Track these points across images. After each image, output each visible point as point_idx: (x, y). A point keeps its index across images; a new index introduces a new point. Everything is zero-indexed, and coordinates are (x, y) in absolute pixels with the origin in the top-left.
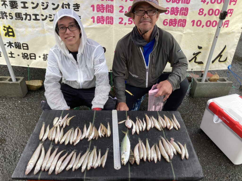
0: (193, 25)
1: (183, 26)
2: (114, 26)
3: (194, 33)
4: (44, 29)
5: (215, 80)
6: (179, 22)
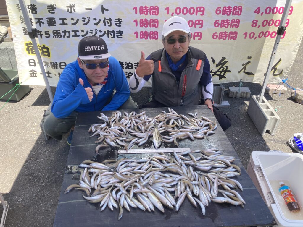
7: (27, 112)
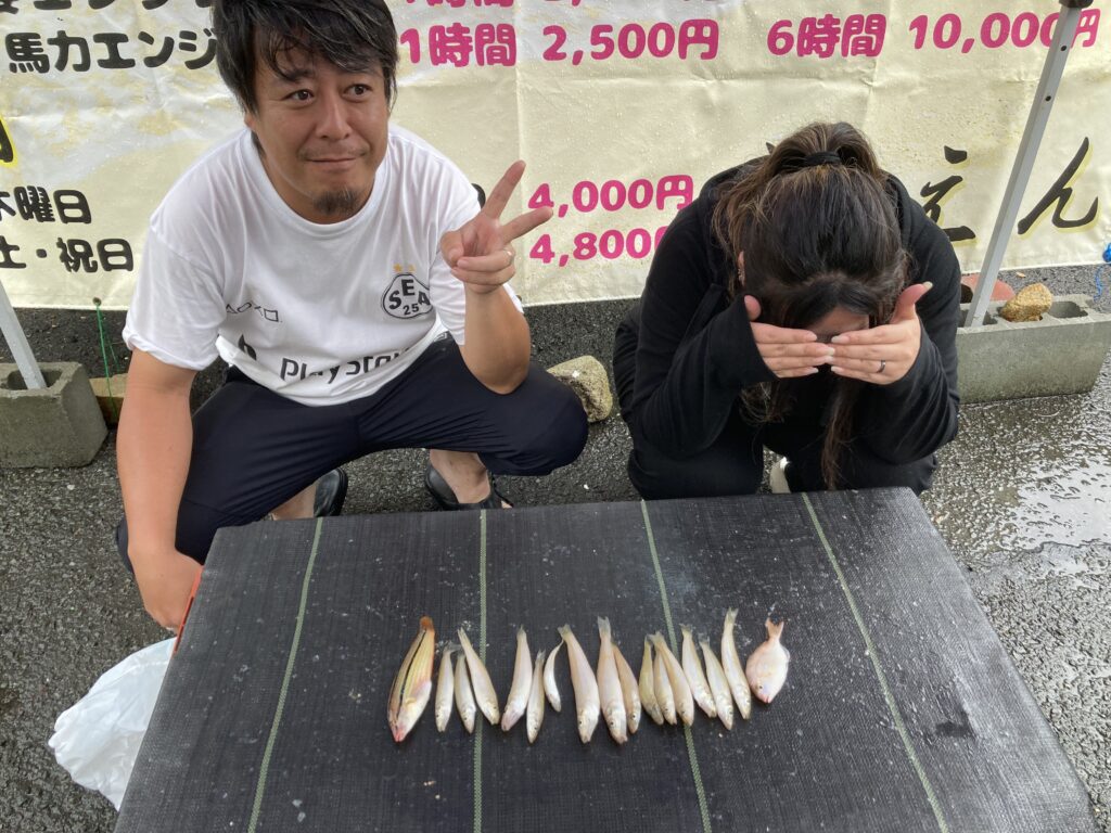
0: (919, 44)
1: (872, 51)
2: (521, 71)
3: (921, 84)
4: (163, 112)
5: (1033, 313)
6: (848, 32)
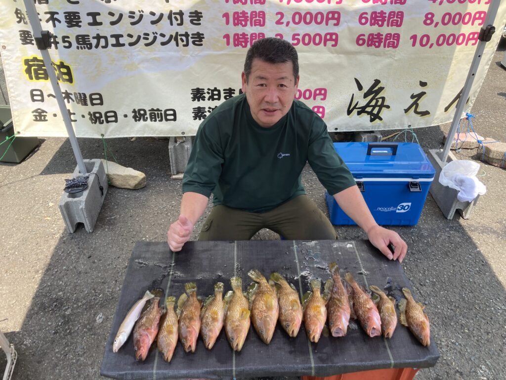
0: (414, 45)
1: (395, 46)
4: (134, 62)
6: (386, 39)
7: (34, 182)
